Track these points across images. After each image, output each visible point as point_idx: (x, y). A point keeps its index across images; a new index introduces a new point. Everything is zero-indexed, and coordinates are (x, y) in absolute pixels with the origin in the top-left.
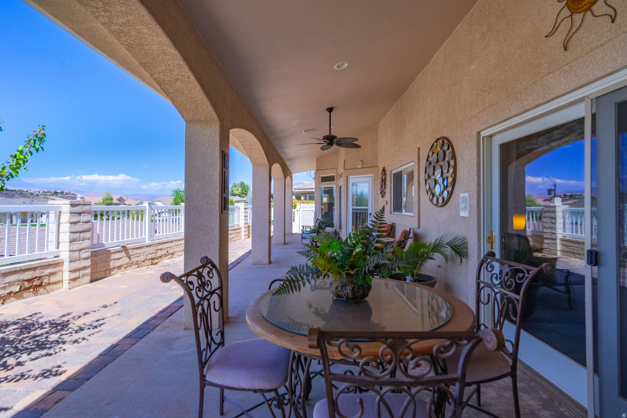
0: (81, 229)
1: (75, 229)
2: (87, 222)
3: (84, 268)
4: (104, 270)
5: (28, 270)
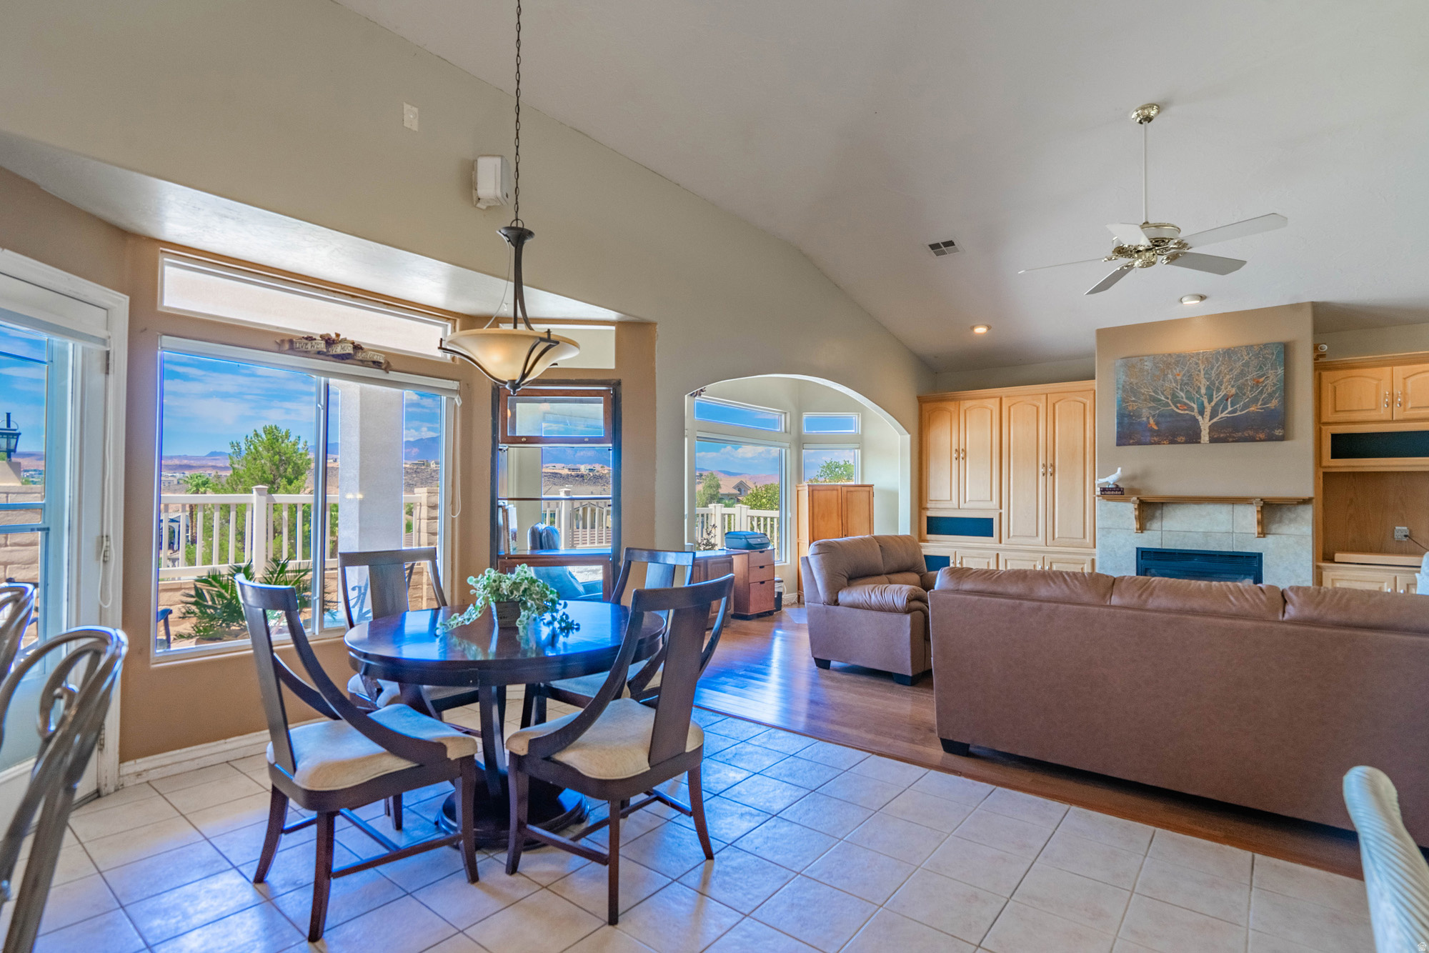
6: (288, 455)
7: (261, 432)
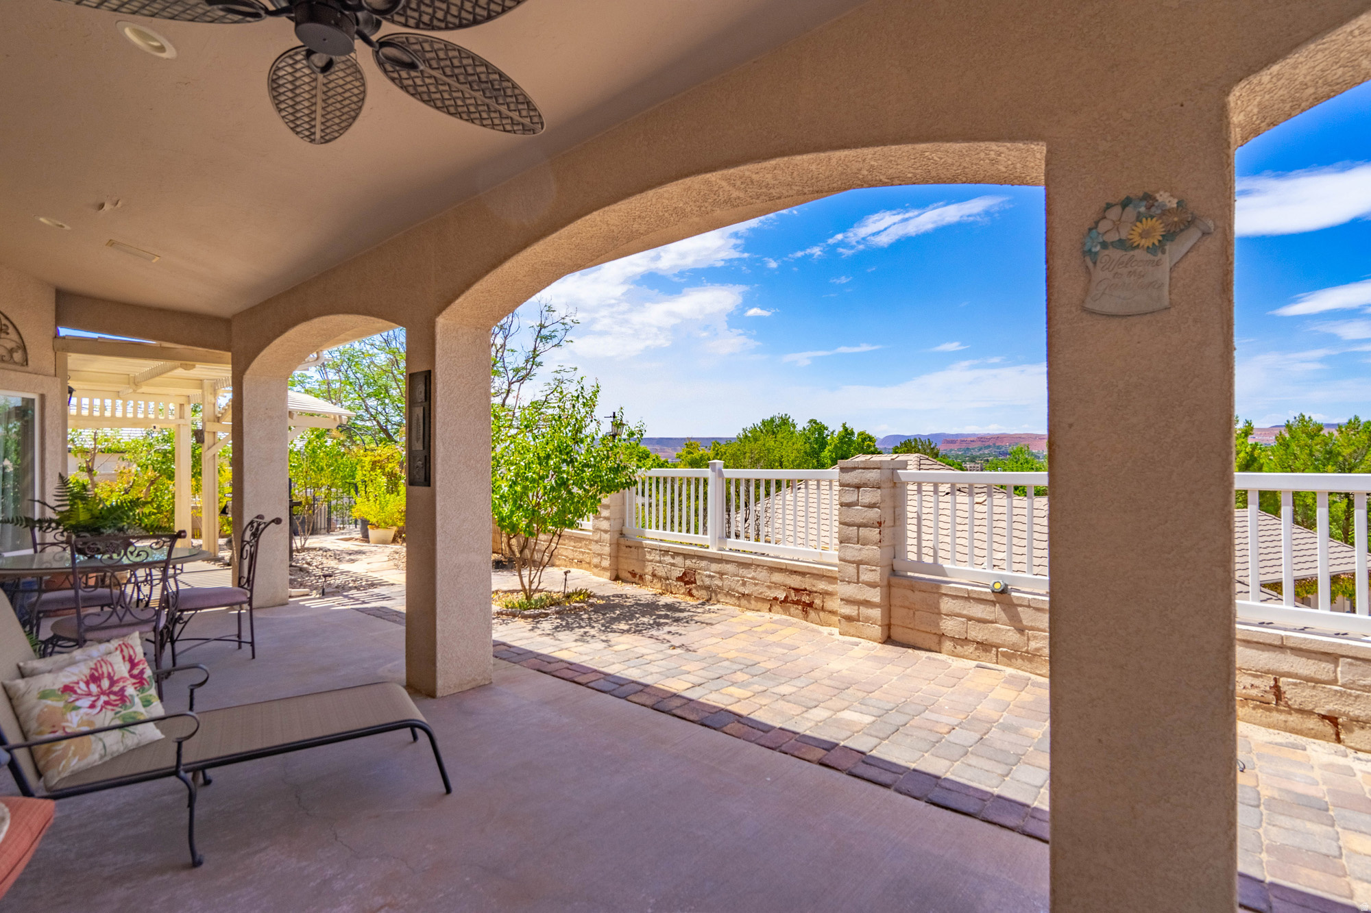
0: (859, 520)
1: (848, 517)
2: (871, 506)
3: (867, 603)
4: (934, 632)
5: (796, 572)
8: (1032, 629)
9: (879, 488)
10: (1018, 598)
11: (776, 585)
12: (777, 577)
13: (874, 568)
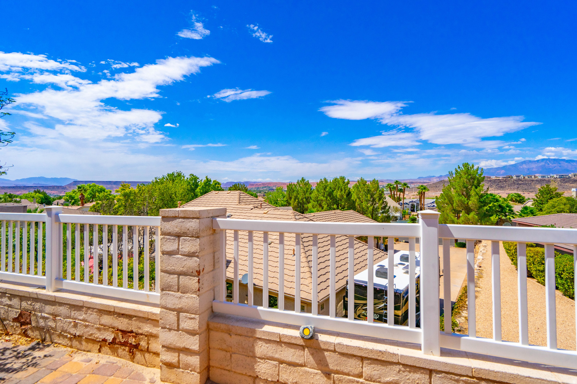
0: (179, 269)
1: (168, 265)
2: (191, 255)
3: (186, 351)
4: (249, 374)
5: (123, 315)
6: (474, 176)
7: (461, 166)
8: (337, 372)
9: (198, 237)
10: (326, 343)
11: (105, 328)
12: (107, 320)
13: (193, 316)
